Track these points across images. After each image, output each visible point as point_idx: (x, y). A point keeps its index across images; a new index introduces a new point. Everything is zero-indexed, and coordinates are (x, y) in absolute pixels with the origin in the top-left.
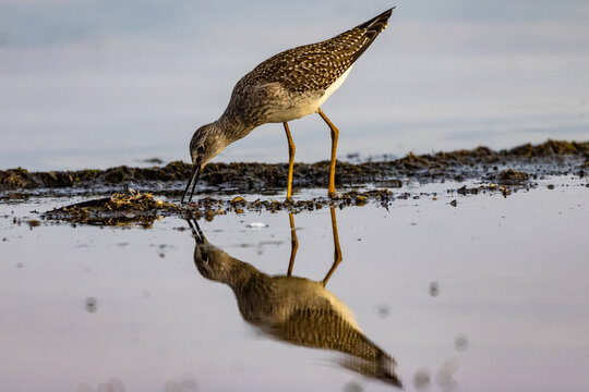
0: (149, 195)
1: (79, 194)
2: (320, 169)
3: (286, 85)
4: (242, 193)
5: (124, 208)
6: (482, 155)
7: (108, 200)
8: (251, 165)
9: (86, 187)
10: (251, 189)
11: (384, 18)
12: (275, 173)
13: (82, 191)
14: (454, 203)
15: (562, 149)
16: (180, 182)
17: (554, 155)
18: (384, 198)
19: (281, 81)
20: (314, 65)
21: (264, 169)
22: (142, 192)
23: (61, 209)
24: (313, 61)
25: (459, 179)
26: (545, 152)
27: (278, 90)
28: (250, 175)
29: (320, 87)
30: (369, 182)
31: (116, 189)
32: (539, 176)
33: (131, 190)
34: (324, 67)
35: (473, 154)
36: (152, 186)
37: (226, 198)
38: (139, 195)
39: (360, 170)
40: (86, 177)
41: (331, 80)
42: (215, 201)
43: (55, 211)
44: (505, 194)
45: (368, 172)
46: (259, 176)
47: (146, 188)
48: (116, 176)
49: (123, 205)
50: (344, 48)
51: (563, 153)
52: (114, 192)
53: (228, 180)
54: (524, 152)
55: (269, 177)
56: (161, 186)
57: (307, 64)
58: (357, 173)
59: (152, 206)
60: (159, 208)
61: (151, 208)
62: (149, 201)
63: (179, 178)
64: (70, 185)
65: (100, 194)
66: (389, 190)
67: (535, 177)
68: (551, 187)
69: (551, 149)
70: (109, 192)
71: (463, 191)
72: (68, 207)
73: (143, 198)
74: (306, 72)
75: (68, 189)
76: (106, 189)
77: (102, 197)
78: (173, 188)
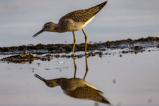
0: (31, 54)
1: (10, 54)
2: (82, 46)
3: (74, 20)
4: (59, 53)
5: (24, 58)
6: (129, 41)
7: (19, 55)
8: (61, 45)
9: (13, 52)
10: (61, 52)
11: (104, 4)
12: (68, 47)
13: (12, 53)
14: (121, 56)
15: (153, 39)
16: (40, 50)
17: (150, 41)
18: (100, 54)
19: (72, 18)
20: (82, 15)
21: (65, 46)
22: (29, 53)
23: (5, 58)
24: (82, 14)
25: (122, 48)
26: (148, 40)
27: (71, 21)
28: (61, 48)
29: (84, 21)
30: (96, 49)
31: (22, 52)
32: (146, 48)
33: (26, 52)
34: (85, 15)
35: (127, 41)
36: (32, 51)
37: (54, 55)
38: (28, 54)
39: (93, 46)
40: (13, 49)
41: (87, 20)
42: (51, 56)
43: (4, 59)
44: (136, 53)
45: (95, 46)
46: (64, 48)
47: (30, 52)
48: (22, 48)
49: (24, 57)
50: (92, 11)
51: (153, 40)
52: (21, 53)
53: (54, 49)
54: (142, 40)
55: (66, 48)
56: (35, 51)
57: (80, 14)
58: (92, 47)
59: (32, 57)
60: (34, 58)
61: (32, 58)
62: (31, 56)
63: (40, 49)
64: (8, 51)
65: (17, 54)
66: (102, 52)
67: (145, 48)
68: (149, 51)
69: (149, 39)
70: (19, 53)
71: (123, 52)
72: (8, 58)
73: (29, 55)
74: (80, 16)
75: (8, 52)
76: (19, 52)
77: (18, 55)
78: (38, 52)
